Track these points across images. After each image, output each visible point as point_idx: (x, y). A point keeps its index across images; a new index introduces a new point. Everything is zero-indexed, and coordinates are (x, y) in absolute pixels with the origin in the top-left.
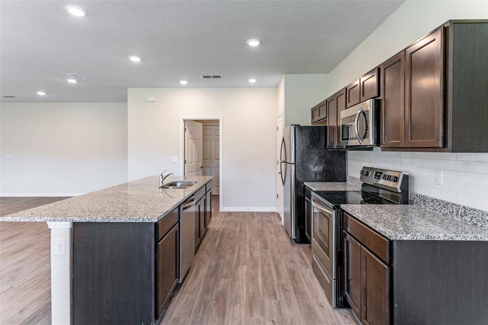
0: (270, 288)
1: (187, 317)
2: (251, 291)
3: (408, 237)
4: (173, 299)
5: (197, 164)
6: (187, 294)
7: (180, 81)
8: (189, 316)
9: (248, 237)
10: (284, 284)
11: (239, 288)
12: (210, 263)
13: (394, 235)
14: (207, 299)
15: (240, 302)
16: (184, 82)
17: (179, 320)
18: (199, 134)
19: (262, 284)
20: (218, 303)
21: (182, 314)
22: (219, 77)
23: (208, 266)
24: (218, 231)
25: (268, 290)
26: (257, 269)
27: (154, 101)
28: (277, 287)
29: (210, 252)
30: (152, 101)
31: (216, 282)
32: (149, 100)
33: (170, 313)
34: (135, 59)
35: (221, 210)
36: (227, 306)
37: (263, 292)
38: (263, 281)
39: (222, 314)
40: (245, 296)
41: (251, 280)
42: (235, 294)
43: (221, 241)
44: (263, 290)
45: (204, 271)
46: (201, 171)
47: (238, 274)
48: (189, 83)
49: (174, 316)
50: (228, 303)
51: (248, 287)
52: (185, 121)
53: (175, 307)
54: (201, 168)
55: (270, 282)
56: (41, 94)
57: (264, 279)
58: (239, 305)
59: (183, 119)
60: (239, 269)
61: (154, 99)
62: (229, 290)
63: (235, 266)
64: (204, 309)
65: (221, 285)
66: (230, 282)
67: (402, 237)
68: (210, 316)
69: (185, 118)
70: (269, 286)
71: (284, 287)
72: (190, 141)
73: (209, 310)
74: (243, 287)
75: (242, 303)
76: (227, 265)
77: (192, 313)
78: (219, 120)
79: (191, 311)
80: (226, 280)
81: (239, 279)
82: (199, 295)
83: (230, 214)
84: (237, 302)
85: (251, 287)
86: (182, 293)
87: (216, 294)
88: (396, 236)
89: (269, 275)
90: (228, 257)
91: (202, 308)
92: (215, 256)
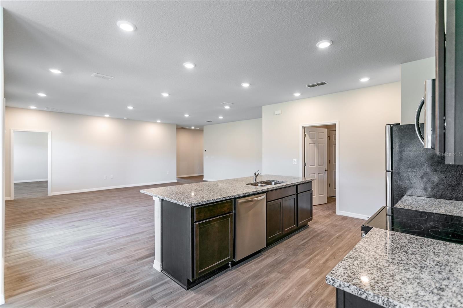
0: (310, 299)
1: (223, 289)
2: (289, 293)
3: (351, 288)
4: (228, 272)
5: (319, 167)
6: (240, 272)
7: (293, 94)
8: (225, 289)
9: (340, 245)
10: (330, 303)
11: (282, 286)
12: (281, 256)
13: (330, 278)
14: (249, 282)
15: (270, 298)
16: (297, 95)
17: (217, 288)
18: (323, 139)
19: (306, 292)
20: (254, 289)
21: (223, 284)
22: (324, 84)
23: (276, 258)
24: (316, 231)
25: (307, 300)
26: (317, 277)
27: (280, 114)
28: (319, 302)
29: (290, 247)
30: (278, 114)
31: (270, 272)
32: (276, 113)
33: (217, 280)
34: (246, 85)
35: (337, 214)
36: (257, 296)
37: (300, 299)
38: (311, 290)
39: (247, 299)
40: (280, 295)
41: (300, 284)
42: (274, 289)
43: (309, 241)
44: (301, 298)
45: (269, 260)
46: (325, 174)
47: (295, 274)
48: (302, 94)
49: (216, 284)
50: (261, 293)
51: (291, 288)
52: (304, 128)
53: (223, 278)
54: (325, 170)
55: (317, 294)
56: (221, 117)
57: (313, 289)
58: (267, 299)
59: (303, 127)
60: (299, 270)
61: (279, 112)
62: (272, 284)
63: (299, 266)
64: (239, 289)
65: (270, 277)
66: (280, 278)
67: (342, 286)
68: (238, 296)
69: (304, 126)
70: (312, 297)
71: (327, 305)
72: (311, 146)
73: (242, 291)
74: (286, 287)
75: (271, 299)
76: (293, 263)
77: (229, 287)
78: (336, 125)
79: (229, 286)
80: (279, 275)
81: (290, 279)
82: (247, 277)
83: (344, 218)
84: (269, 296)
85: (294, 290)
86: (237, 270)
87: (260, 281)
88: (333, 281)
89: (322, 288)
90: (300, 257)
91: (238, 288)
92: (291, 252)
